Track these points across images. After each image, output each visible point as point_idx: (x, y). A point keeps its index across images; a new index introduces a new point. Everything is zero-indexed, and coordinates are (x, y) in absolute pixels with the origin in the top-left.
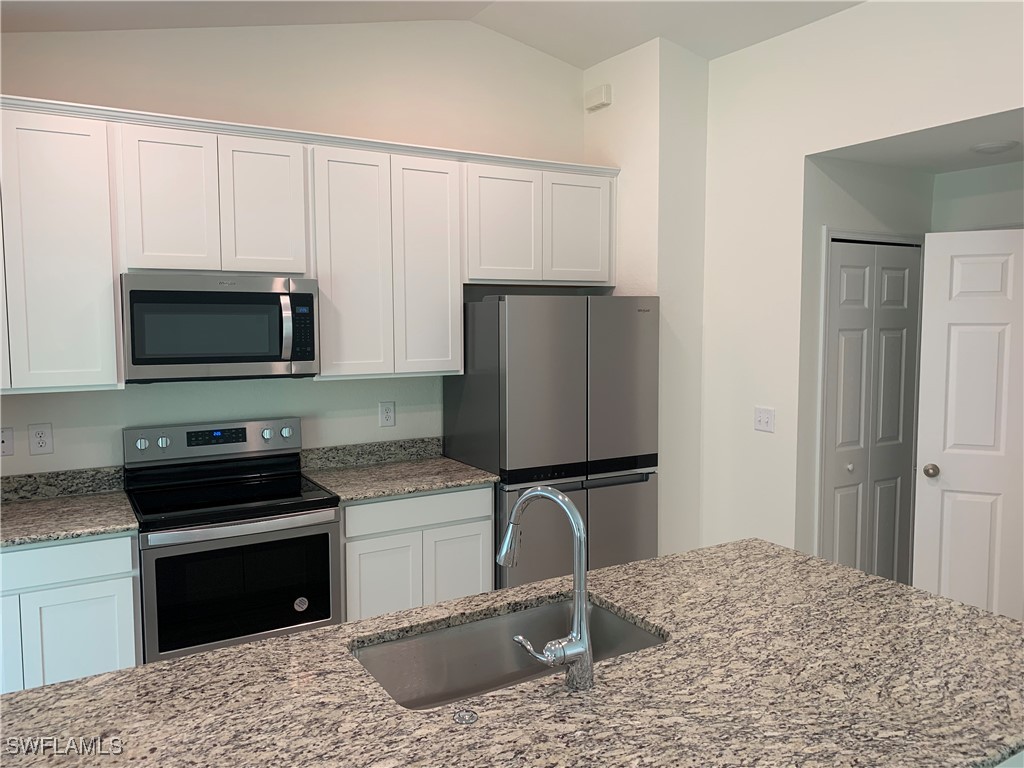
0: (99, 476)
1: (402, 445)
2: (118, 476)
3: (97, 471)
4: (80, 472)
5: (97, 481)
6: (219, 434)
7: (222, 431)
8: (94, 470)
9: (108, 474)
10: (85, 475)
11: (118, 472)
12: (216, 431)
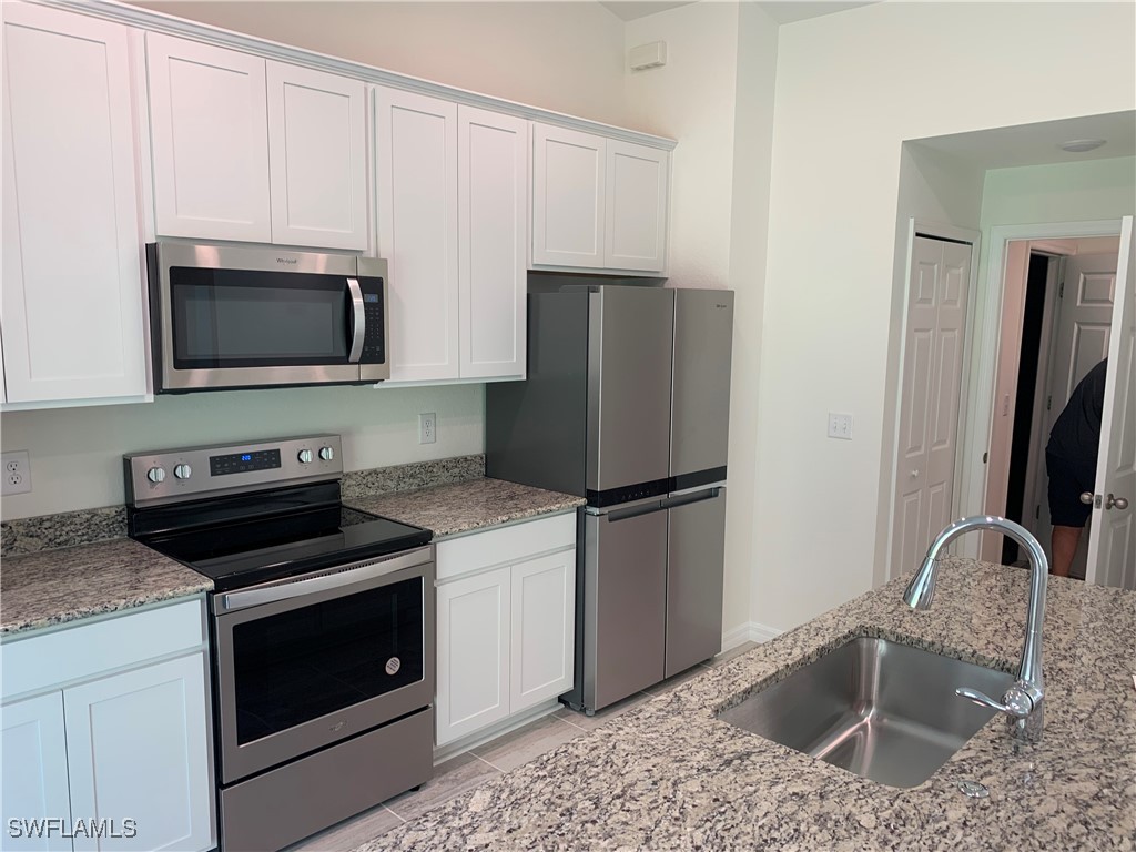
0: (96, 520)
1: (444, 465)
2: (120, 519)
3: (93, 513)
4: (72, 516)
5: (92, 527)
6: (249, 458)
7: (253, 454)
8: (89, 512)
9: (108, 517)
10: (77, 520)
11: (119, 513)
12: (247, 454)
